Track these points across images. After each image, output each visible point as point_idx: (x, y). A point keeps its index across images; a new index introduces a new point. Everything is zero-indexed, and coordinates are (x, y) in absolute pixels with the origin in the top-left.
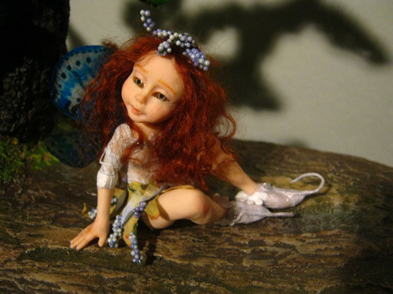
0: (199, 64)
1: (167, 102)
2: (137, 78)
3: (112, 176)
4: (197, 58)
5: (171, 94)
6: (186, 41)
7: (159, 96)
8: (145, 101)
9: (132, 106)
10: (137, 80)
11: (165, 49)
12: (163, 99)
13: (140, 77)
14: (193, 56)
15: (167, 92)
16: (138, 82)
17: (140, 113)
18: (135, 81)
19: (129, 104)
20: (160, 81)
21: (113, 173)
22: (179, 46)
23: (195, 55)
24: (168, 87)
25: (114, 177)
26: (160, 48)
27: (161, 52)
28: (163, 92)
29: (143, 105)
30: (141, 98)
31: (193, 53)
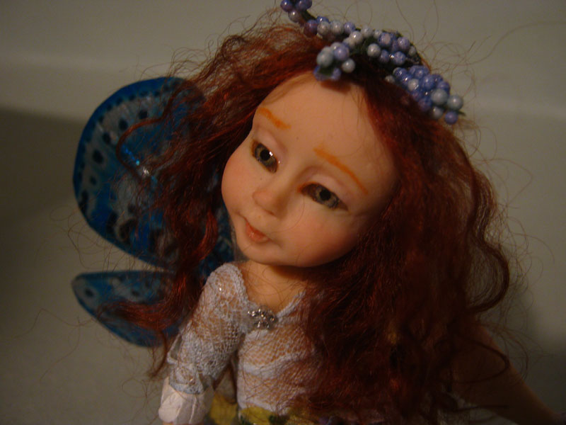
0: (433, 104)
1: (338, 212)
2: (260, 145)
3: (197, 393)
4: (426, 90)
5: (353, 188)
6: (394, 48)
7: (318, 193)
8: (280, 207)
9: (246, 219)
10: (259, 151)
11: (336, 63)
12: (329, 202)
13: (268, 141)
14: (414, 85)
15: (340, 183)
16: (263, 155)
17: (265, 239)
18: (255, 155)
19: (238, 213)
20: (320, 152)
21: (200, 388)
22: (375, 59)
23: (421, 80)
24: (345, 169)
25: (201, 396)
26: (323, 57)
27: (327, 70)
28: (329, 183)
29: (274, 219)
30: (267, 199)
31: (413, 77)
